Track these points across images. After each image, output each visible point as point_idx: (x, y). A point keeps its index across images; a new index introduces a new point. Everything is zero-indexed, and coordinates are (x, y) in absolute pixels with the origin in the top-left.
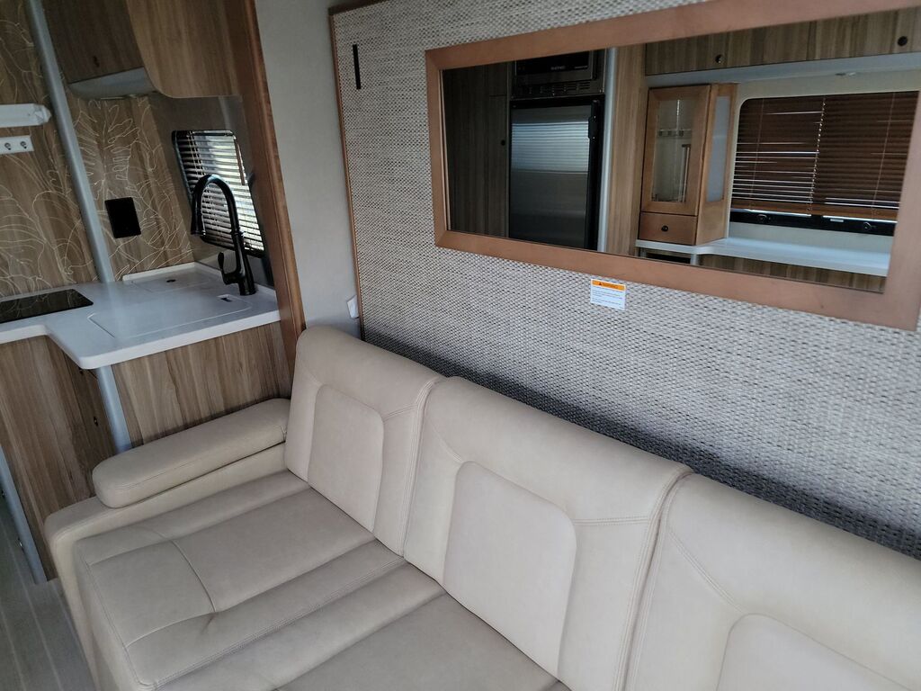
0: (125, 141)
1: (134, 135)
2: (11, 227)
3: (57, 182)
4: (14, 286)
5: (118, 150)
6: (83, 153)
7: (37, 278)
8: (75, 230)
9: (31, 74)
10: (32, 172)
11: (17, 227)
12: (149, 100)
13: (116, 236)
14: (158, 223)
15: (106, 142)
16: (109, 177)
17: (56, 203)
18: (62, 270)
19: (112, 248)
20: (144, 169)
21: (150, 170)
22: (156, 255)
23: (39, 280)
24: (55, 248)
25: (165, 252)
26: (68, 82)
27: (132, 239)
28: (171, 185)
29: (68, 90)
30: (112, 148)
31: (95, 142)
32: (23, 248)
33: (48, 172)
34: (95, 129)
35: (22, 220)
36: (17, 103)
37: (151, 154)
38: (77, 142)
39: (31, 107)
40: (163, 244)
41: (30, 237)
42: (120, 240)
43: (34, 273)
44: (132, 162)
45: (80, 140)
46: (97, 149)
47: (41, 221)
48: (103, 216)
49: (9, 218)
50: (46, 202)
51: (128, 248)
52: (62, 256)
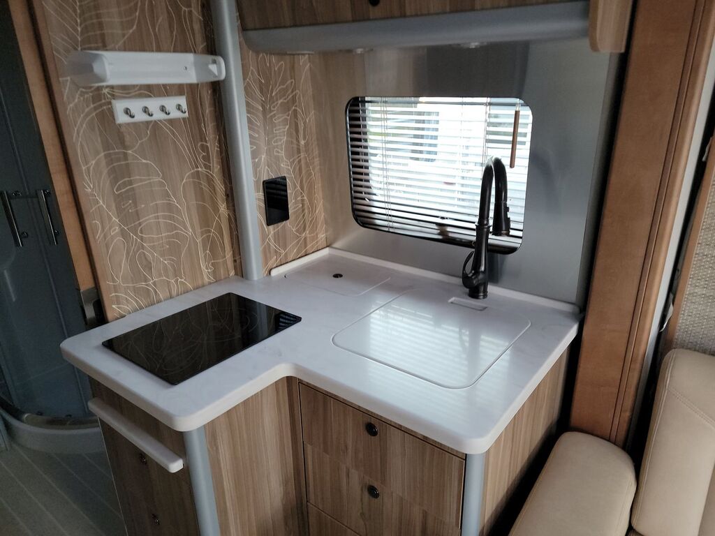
0: (286, 108)
1: (294, 100)
2: (157, 217)
3: (207, 158)
4: (156, 292)
5: (280, 118)
6: (250, 121)
7: (180, 280)
8: (219, 217)
9: (190, 12)
10: (183, 144)
11: (164, 217)
12: (309, 58)
13: (269, 224)
14: (303, 205)
15: (270, 108)
16: (269, 152)
17: (204, 184)
18: (203, 267)
19: (264, 236)
20: (298, 141)
21: (302, 142)
22: (298, 242)
23: (181, 282)
24: (199, 240)
25: (305, 238)
26: (244, 28)
27: (281, 225)
28: (317, 161)
29: (242, 39)
30: (275, 115)
31: (261, 108)
32: (169, 243)
33: (199, 145)
34: (261, 91)
35: (170, 207)
36: (175, 51)
37: (305, 123)
38: (244, 109)
39: (190, 58)
40: (305, 229)
41: (176, 228)
42: (271, 227)
43: (177, 273)
44: (289, 134)
45: (248, 104)
46: (261, 116)
47: (188, 208)
48: (259, 199)
49: (156, 204)
50: (194, 182)
51: (277, 237)
52: (205, 250)
